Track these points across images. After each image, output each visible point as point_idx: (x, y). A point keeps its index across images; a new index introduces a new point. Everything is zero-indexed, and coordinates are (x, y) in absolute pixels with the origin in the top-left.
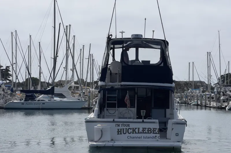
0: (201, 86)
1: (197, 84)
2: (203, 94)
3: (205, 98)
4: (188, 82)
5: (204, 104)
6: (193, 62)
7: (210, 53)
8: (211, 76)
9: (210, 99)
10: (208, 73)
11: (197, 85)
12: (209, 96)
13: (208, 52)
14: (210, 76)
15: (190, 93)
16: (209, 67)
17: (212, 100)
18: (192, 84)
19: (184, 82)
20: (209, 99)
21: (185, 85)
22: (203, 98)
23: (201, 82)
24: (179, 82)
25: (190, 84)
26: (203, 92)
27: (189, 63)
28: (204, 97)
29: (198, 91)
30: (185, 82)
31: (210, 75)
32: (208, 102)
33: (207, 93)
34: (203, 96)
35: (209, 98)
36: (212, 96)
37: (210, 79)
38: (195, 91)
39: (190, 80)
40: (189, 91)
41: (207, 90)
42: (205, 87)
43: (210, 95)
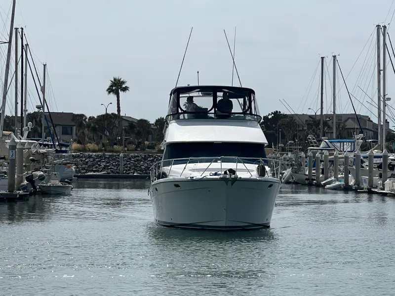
0: (358, 131)
1: (347, 123)
2: (362, 155)
3: (370, 166)
4: (318, 118)
5: (365, 186)
6: (335, 57)
7: (385, 27)
8: (389, 99)
9: (385, 171)
10: (379, 91)
11: (344, 128)
12: (380, 161)
13: (378, 26)
14: (384, 98)
15: (326, 153)
16: (382, 72)
17: (389, 173)
18: (330, 123)
19: (308, 118)
20: (381, 171)
21: (310, 126)
22: (363, 167)
23: (357, 118)
24: (292, 117)
25: (326, 124)
26: (364, 148)
27: (322, 58)
28: (367, 163)
29: (347, 147)
30: (310, 116)
31: (384, 96)
32: (377, 180)
33: (376, 152)
34: (362, 162)
35: (380, 166)
36: (389, 161)
37: (384, 109)
38: (338, 144)
39: (324, 113)
40: (323, 145)
41: (376, 142)
42: (371, 133)
43: (385, 157)
